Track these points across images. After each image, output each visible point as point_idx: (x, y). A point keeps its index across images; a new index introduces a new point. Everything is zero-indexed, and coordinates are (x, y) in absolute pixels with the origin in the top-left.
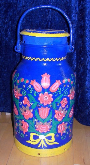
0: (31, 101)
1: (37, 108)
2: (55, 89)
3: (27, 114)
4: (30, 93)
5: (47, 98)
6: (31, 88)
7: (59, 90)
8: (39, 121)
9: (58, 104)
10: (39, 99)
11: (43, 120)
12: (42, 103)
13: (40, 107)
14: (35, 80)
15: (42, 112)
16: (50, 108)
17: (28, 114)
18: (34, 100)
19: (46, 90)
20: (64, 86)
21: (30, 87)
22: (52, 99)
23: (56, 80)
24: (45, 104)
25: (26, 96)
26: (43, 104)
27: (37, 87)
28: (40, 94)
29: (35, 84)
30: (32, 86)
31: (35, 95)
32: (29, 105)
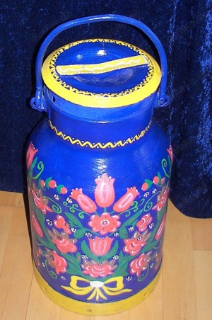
0: (72, 225)
1: (85, 238)
2: (124, 206)
3: (65, 245)
4: (70, 212)
5: (108, 222)
6: (73, 203)
7: (134, 206)
8: (89, 260)
9: (132, 229)
10: (90, 224)
11: (99, 258)
12: (97, 231)
13: (93, 238)
14: (81, 190)
15: (97, 245)
16: (113, 239)
17: (67, 244)
18: (80, 225)
19: (105, 210)
20: (146, 195)
21: (70, 202)
22: (119, 223)
23: (128, 189)
24: (103, 233)
25: (61, 214)
26: (98, 233)
27: (86, 205)
28: (93, 216)
29: (81, 197)
30: (75, 201)
31: (82, 217)
32: (69, 231)
